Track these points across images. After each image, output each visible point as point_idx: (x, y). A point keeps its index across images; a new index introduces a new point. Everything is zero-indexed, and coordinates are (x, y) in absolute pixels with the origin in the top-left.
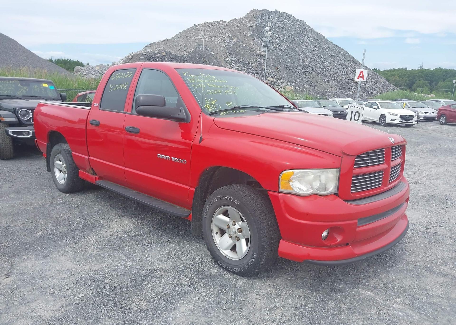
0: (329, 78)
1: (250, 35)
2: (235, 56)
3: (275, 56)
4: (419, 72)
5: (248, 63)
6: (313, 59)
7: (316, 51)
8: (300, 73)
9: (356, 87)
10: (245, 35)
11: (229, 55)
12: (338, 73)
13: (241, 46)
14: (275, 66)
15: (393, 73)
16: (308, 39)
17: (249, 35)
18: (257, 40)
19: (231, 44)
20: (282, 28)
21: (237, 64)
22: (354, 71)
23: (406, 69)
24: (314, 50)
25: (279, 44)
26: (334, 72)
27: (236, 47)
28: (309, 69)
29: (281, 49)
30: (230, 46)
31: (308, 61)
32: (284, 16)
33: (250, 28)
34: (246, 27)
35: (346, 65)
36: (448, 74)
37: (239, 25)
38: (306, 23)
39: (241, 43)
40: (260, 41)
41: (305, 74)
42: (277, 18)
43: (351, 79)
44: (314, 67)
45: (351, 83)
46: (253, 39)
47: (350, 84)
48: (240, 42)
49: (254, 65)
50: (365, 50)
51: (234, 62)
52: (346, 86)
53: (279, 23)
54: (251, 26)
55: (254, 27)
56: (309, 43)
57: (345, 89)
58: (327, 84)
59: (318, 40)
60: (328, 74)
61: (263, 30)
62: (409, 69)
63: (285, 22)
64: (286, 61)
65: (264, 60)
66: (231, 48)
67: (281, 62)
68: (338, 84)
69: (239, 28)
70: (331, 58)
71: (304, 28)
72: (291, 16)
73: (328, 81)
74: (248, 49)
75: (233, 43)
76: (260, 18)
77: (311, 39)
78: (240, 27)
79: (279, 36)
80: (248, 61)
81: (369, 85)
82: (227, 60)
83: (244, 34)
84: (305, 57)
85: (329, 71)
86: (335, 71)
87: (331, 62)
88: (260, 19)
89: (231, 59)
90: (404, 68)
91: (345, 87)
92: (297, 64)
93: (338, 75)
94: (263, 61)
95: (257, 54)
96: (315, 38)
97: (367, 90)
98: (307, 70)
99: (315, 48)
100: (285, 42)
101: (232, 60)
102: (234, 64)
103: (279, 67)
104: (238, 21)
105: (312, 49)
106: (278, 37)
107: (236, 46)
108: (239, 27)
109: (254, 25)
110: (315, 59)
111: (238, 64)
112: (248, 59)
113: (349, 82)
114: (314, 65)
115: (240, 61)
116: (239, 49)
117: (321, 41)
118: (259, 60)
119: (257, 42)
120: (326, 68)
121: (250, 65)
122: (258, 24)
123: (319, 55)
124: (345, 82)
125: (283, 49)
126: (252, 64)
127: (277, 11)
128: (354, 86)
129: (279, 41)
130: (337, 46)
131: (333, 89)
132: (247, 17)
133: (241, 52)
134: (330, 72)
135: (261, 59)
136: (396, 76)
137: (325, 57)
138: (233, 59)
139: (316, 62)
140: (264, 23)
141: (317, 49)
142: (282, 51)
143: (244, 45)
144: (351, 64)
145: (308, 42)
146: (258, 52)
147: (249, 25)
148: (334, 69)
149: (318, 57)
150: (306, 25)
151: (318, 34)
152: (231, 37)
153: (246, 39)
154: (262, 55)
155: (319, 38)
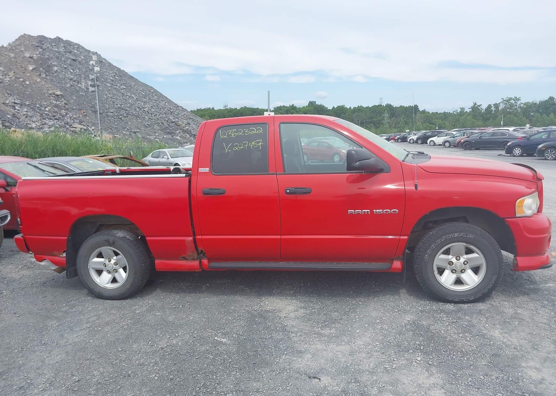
0: (149, 122)
1: (33, 69)
2: (18, 97)
3: (75, 96)
4: (228, 112)
5: (39, 106)
6: (124, 99)
7: (125, 90)
8: (114, 117)
9: (180, 131)
10: (25, 69)
11: (9, 97)
12: (157, 116)
13: (23, 83)
14: (79, 110)
15: (203, 114)
16: (110, 75)
17: (31, 68)
18: (44, 75)
19: (7, 80)
20: (73, 60)
21: (24, 108)
22: (172, 113)
23: (213, 109)
24: (122, 89)
25: (77, 82)
26: (152, 115)
27: (15, 85)
28: (122, 112)
29: (82, 87)
30: (6, 84)
31: (119, 102)
32: (71, 45)
33: (30, 59)
34: (23, 58)
35: (162, 106)
36: (254, 113)
37: (12, 55)
38: (100, 55)
39: (22, 80)
40: (49, 78)
41: (121, 118)
42: (62, 47)
43: (174, 122)
44: (128, 109)
45: (174, 126)
46: (38, 74)
47: (173, 128)
48: (19, 78)
49: (49, 109)
50: (269, 92)
51: (19, 105)
52: (170, 130)
53: (68, 54)
54: (30, 57)
55: (35, 58)
56: (113, 80)
57: (169, 133)
58: (149, 129)
59: (121, 76)
60: (146, 117)
61: (50, 63)
62: (216, 109)
63: (75, 53)
64: (93, 103)
65: (61, 101)
66: (8, 87)
67: (85, 104)
68: (161, 128)
69: (13, 60)
70: (143, 98)
71: (100, 62)
72: (79, 45)
73: (148, 125)
74: (35, 88)
75: (10, 80)
76: (39, 46)
77: (113, 75)
78: (15, 58)
79: (73, 71)
80: (39, 103)
81: (193, 128)
82: (8, 104)
83: (23, 67)
84: (114, 97)
85: (147, 113)
86: (153, 113)
87: (145, 103)
88: (41, 48)
89: (13, 101)
90: (211, 108)
91: (169, 132)
92: (107, 106)
93: (157, 117)
94: (61, 103)
95: (50, 94)
96: (118, 74)
97: (194, 133)
98: (122, 114)
99: (123, 86)
100: (83, 78)
101: (15, 103)
102: (19, 109)
103: (84, 111)
104: (10, 50)
105: (119, 88)
106: (72, 73)
107: (15, 83)
108: (12, 58)
109: (35, 56)
110: (126, 100)
111: (26, 108)
112: (39, 101)
113: (171, 125)
114: (127, 107)
115: (28, 103)
116: (21, 87)
117: (125, 77)
118: (55, 102)
119: (45, 78)
120: (142, 110)
121: (43, 108)
122: (39, 54)
123: (129, 94)
124: (168, 126)
125: (83, 87)
126: (46, 107)
127: (59, 38)
128: (179, 130)
129: (75, 78)
130: (145, 84)
131: (157, 134)
132: (20, 45)
133: (25, 91)
134: (148, 115)
135: (56, 101)
136: (207, 116)
137: (137, 97)
138: (16, 101)
139: (129, 103)
140: (48, 54)
141: (125, 87)
142: (83, 91)
143: (27, 83)
144: (167, 104)
145: (111, 78)
146: (51, 92)
147: (27, 55)
148: (151, 110)
149: (129, 97)
150: (101, 57)
151: (119, 69)
152: (4, 71)
153: (28, 75)
154: (57, 96)
155: (121, 74)
